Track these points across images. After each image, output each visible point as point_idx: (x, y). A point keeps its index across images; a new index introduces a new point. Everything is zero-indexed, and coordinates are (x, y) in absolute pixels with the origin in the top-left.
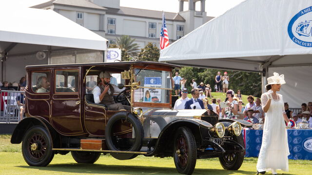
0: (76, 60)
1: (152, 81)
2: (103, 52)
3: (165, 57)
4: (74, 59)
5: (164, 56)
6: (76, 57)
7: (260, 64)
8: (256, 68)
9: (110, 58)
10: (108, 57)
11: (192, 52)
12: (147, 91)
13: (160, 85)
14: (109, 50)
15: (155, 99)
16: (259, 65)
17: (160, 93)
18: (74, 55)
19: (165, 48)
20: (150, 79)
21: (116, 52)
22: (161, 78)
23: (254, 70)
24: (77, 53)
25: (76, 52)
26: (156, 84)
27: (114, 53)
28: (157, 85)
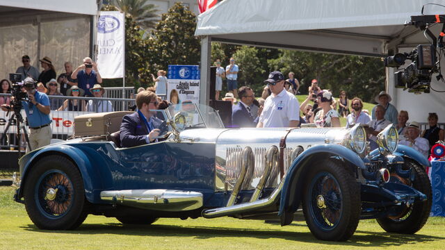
0: (39, 32)
1: (182, 72)
2: (90, 18)
3: (207, 28)
4: (37, 34)
5: (204, 25)
6: (39, 28)
7: (383, 41)
8: (375, 49)
9: (104, 29)
10: (99, 29)
11: (257, 18)
12: (174, 91)
13: (197, 81)
14: (102, 14)
15: (188, 105)
16: (381, 43)
17: (196, 94)
18: (35, 22)
19: (208, 10)
20: (179, 68)
21: (114, 18)
22: (200, 67)
23: (371, 51)
24: (43, 20)
25: (39, 17)
26: (190, 78)
27: (111, 20)
28: (192, 81)
